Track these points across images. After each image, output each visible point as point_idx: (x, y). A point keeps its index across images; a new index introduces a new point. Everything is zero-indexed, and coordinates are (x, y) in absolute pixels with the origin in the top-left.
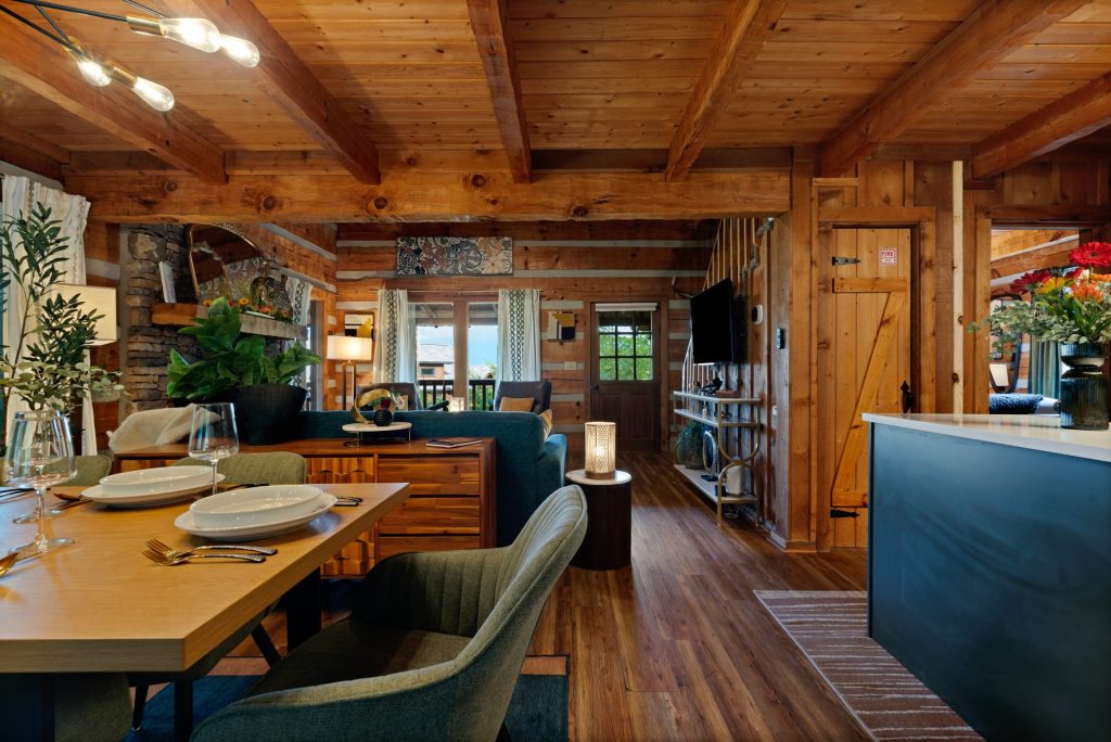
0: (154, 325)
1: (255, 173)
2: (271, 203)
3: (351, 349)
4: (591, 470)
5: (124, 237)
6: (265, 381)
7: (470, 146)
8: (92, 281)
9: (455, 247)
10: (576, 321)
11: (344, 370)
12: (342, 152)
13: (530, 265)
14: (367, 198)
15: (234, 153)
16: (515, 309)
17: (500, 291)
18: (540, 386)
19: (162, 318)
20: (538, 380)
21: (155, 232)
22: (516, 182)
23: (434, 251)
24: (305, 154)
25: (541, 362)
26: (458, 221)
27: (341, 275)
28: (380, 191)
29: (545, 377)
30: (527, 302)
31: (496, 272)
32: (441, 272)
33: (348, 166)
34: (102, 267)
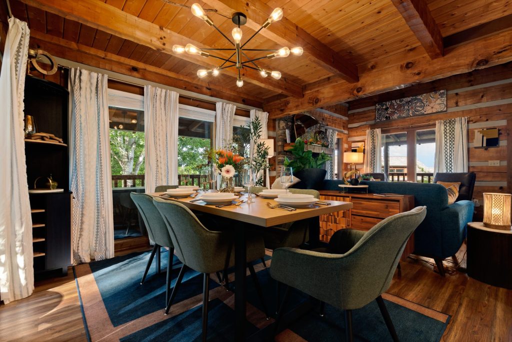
0: (285, 151)
1: (312, 91)
2: (317, 101)
3: (353, 158)
4: (488, 222)
5: (277, 123)
6: (312, 167)
7: (404, 49)
8: (269, 138)
9: (408, 102)
10: (499, 134)
11: (351, 167)
12: (340, 73)
13: (460, 104)
14: (353, 89)
15: (305, 86)
16: (448, 131)
17: (437, 122)
18: (467, 175)
19: (287, 148)
20: (466, 171)
21: (285, 119)
22: (433, 59)
23: (396, 107)
24: (329, 78)
25: (469, 161)
26: (398, 88)
27: (350, 126)
28: (359, 84)
29: (471, 170)
30: (457, 126)
31: (434, 111)
32: (400, 117)
33: (343, 78)
34: (272, 134)
